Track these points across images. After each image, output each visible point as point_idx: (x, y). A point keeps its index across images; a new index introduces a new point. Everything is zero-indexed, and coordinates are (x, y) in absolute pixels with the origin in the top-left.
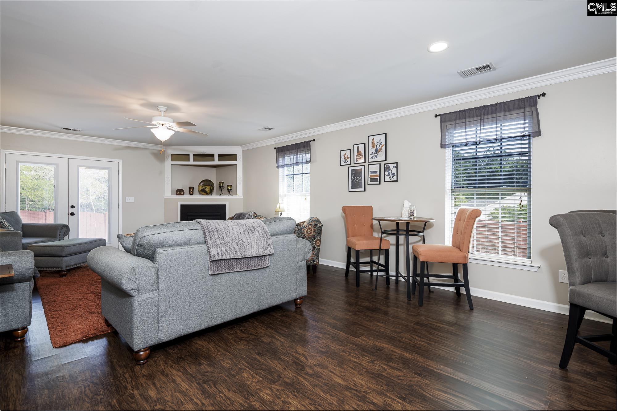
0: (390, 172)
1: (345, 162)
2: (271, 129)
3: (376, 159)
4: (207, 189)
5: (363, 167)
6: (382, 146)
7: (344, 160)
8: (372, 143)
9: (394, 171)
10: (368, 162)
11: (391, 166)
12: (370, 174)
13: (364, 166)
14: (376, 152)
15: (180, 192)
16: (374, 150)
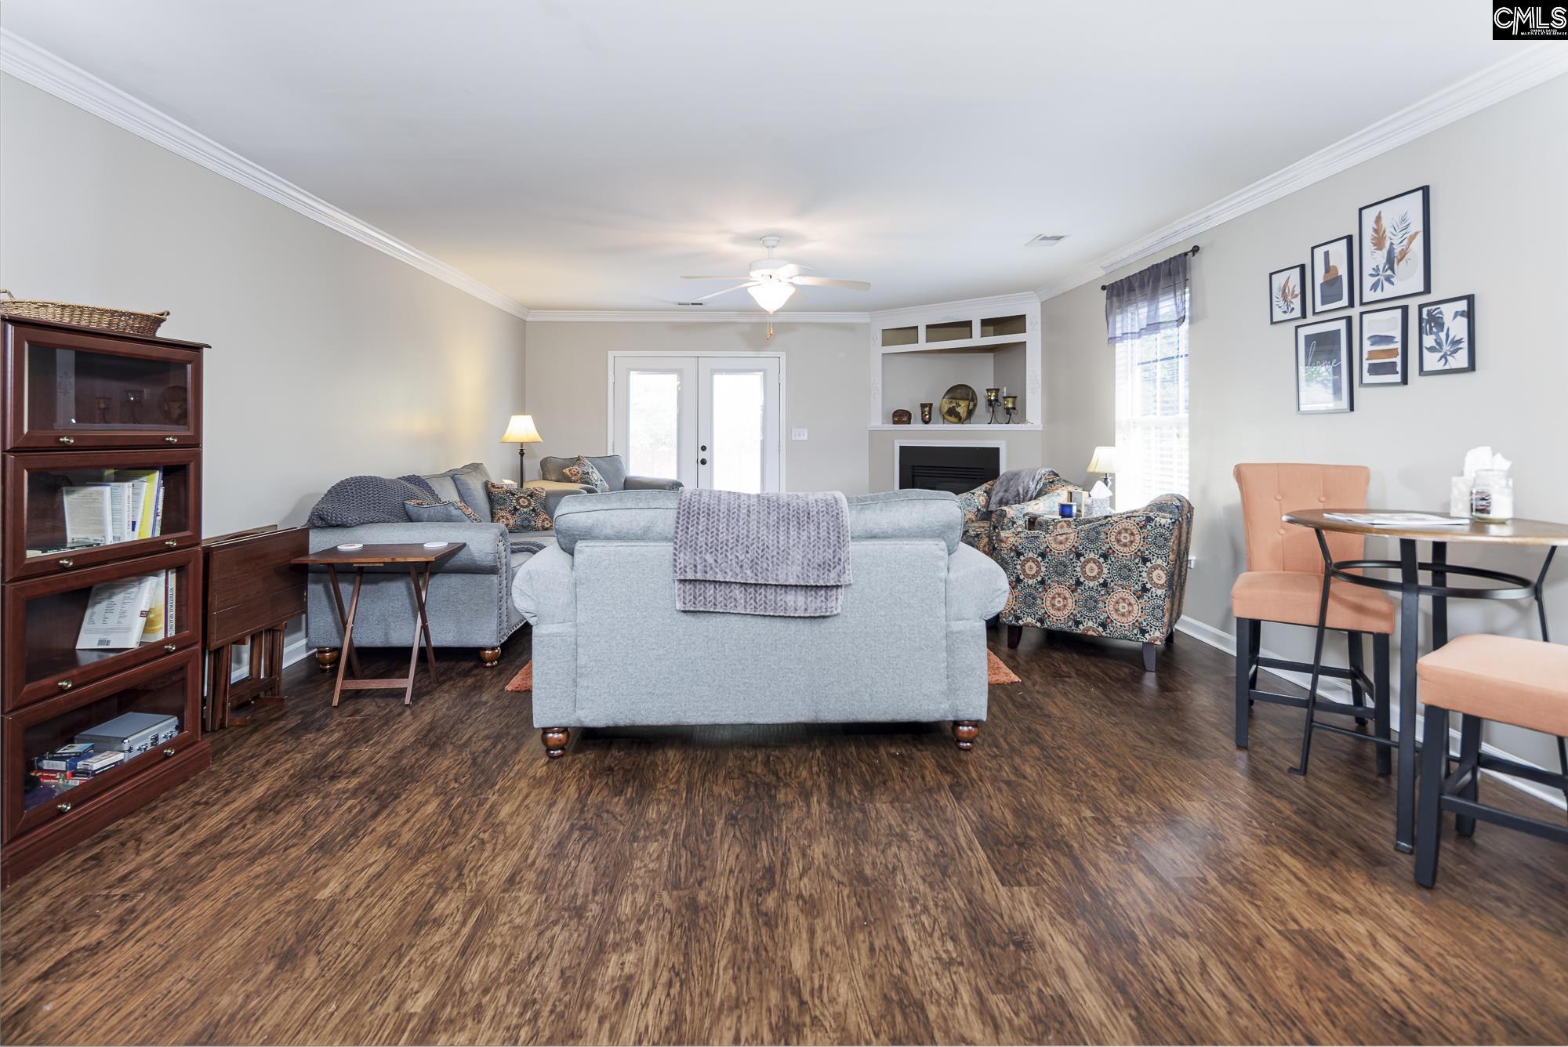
0: (1443, 335)
1: (1285, 312)
2: (1059, 238)
3: (1389, 291)
4: (962, 410)
5: (1341, 325)
6: (1413, 238)
7: (1282, 303)
8: (1376, 231)
9: (1458, 328)
10: (1362, 304)
11: (1448, 311)
12: (1368, 347)
13: (1349, 319)
14: (1390, 262)
15: (901, 417)
16: (1380, 258)
